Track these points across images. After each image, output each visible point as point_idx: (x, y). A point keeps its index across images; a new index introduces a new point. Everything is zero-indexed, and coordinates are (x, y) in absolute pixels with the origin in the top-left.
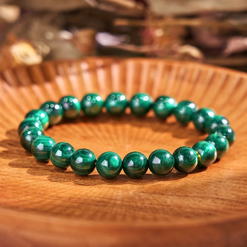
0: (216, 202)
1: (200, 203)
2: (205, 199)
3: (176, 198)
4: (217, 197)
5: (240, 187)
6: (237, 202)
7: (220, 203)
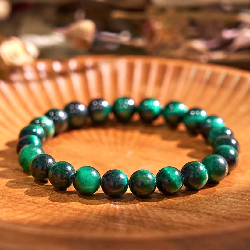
0: (200, 217)
1: (184, 217)
2: (191, 212)
3: (160, 209)
4: (205, 211)
5: (234, 202)
6: (224, 217)
7: (205, 218)
